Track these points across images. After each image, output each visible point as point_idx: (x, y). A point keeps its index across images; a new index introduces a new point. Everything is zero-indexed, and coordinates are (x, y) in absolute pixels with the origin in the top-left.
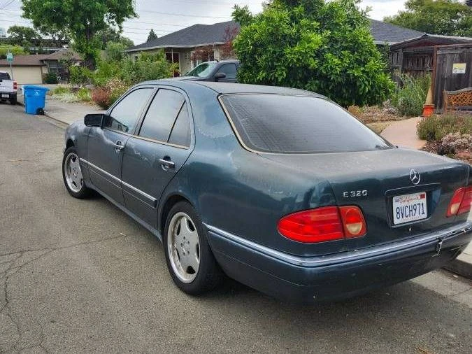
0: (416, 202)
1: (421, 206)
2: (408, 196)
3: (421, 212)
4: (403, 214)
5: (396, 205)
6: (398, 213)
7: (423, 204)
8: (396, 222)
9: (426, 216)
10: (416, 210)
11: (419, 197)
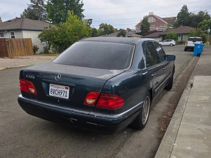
0: (63, 90)
4: (54, 93)
5: (51, 88)
6: (51, 91)
7: (66, 92)
8: (50, 94)
9: (68, 98)
10: (62, 93)
11: (65, 88)
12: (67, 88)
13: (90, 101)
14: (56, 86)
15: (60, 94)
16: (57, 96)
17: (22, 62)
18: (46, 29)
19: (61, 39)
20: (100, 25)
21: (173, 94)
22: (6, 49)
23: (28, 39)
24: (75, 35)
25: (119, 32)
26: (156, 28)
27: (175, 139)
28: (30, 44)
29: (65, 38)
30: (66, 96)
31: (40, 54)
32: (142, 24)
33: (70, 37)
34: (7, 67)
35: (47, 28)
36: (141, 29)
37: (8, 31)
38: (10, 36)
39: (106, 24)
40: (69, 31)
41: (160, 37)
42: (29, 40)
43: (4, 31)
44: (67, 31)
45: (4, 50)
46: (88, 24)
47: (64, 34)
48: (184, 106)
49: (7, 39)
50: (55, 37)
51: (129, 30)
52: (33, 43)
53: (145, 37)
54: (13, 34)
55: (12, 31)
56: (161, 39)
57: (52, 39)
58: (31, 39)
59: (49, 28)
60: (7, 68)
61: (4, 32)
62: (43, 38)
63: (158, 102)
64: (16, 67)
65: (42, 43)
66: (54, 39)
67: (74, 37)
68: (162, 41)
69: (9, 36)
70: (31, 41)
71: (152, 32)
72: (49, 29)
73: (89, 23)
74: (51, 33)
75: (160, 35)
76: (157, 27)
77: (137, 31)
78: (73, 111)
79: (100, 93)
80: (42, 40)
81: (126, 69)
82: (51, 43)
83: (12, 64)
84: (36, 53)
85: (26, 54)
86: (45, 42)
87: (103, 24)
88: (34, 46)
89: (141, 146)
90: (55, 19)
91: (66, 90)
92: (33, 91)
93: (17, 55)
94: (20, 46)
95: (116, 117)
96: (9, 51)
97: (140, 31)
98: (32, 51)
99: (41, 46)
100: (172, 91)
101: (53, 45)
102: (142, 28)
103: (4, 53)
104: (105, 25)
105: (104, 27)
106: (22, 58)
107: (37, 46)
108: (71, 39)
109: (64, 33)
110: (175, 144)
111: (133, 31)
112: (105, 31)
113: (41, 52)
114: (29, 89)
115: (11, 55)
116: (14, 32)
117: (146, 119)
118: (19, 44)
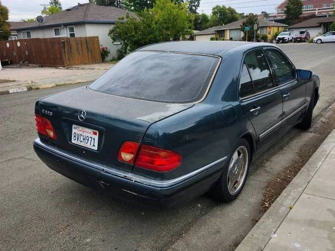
0: (90, 135)
1: (93, 140)
2: (83, 128)
3: (92, 144)
4: (78, 139)
5: (74, 131)
6: (75, 136)
7: (94, 139)
8: (73, 141)
9: (96, 148)
10: (88, 140)
11: (92, 133)
12: (95, 133)
13: (127, 157)
14: (81, 128)
15: (86, 141)
16: (82, 144)
17: (82, 74)
18: (121, 21)
19: (144, 36)
20: (213, 9)
21: (311, 138)
22: (61, 54)
23: (94, 37)
24: (167, 29)
25: (245, 20)
26: (315, 10)
27: (278, 226)
28: (96, 46)
29: (149, 34)
30: (94, 146)
31: (111, 61)
32: (288, 3)
33: (157, 33)
34: (58, 83)
35: (123, 19)
36: (286, 12)
37: (66, 25)
38: (69, 33)
39: (224, 7)
40: (156, 23)
41: (320, 26)
42: (95, 39)
43: (59, 25)
44: (154, 22)
45: (58, 56)
46: (194, 8)
47: (148, 29)
48: (320, 163)
49: (63, 38)
50: (133, 33)
51: (265, 15)
52: (101, 43)
53: (293, 26)
54: (72, 30)
55: (71, 25)
56: (321, 30)
57: (130, 36)
58: (97, 37)
59: (125, 18)
60: (57, 85)
61: (59, 28)
62: (116, 35)
63: (276, 153)
64: (71, 84)
65: (115, 43)
66: (133, 36)
67: (164, 31)
68: (324, 33)
69: (67, 33)
70: (98, 41)
71: (305, 18)
72: (125, 20)
73: (195, 6)
74: (128, 27)
75: (321, 24)
76: (317, 9)
77: (279, 16)
78: (103, 170)
79: (139, 144)
80: (114, 39)
81: (195, 103)
82: (128, 43)
83: (66, 79)
84: (105, 60)
85: (91, 61)
86: (120, 41)
87: (217, 7)
88: (103, 49)
89: (219, 232)
90: (138, 3)
91: (94, 136)
92: (51, 134)
93: (76, 63)
94: (82, 50)
95: (166, 186)
96: (66, 57)
97: (283, 16)
98: (99, 57)
99: (113, 48)
100: (311, 132)
101: (130, 47)
102: (288, 11)
103: (59, 60)
104: (223, 9)
105: (220, 12)
106: (83, 69)
107: (106, 48)
108: (159, 35)
109: (149, 26)
110: (275, 236)
111: (271, 17)
112: (221, 19)
113: (113, 57)
114: (47, 130)
115: (68, 63)
116: (73, 28)
117: (239, 184)
118: (79, 46)
